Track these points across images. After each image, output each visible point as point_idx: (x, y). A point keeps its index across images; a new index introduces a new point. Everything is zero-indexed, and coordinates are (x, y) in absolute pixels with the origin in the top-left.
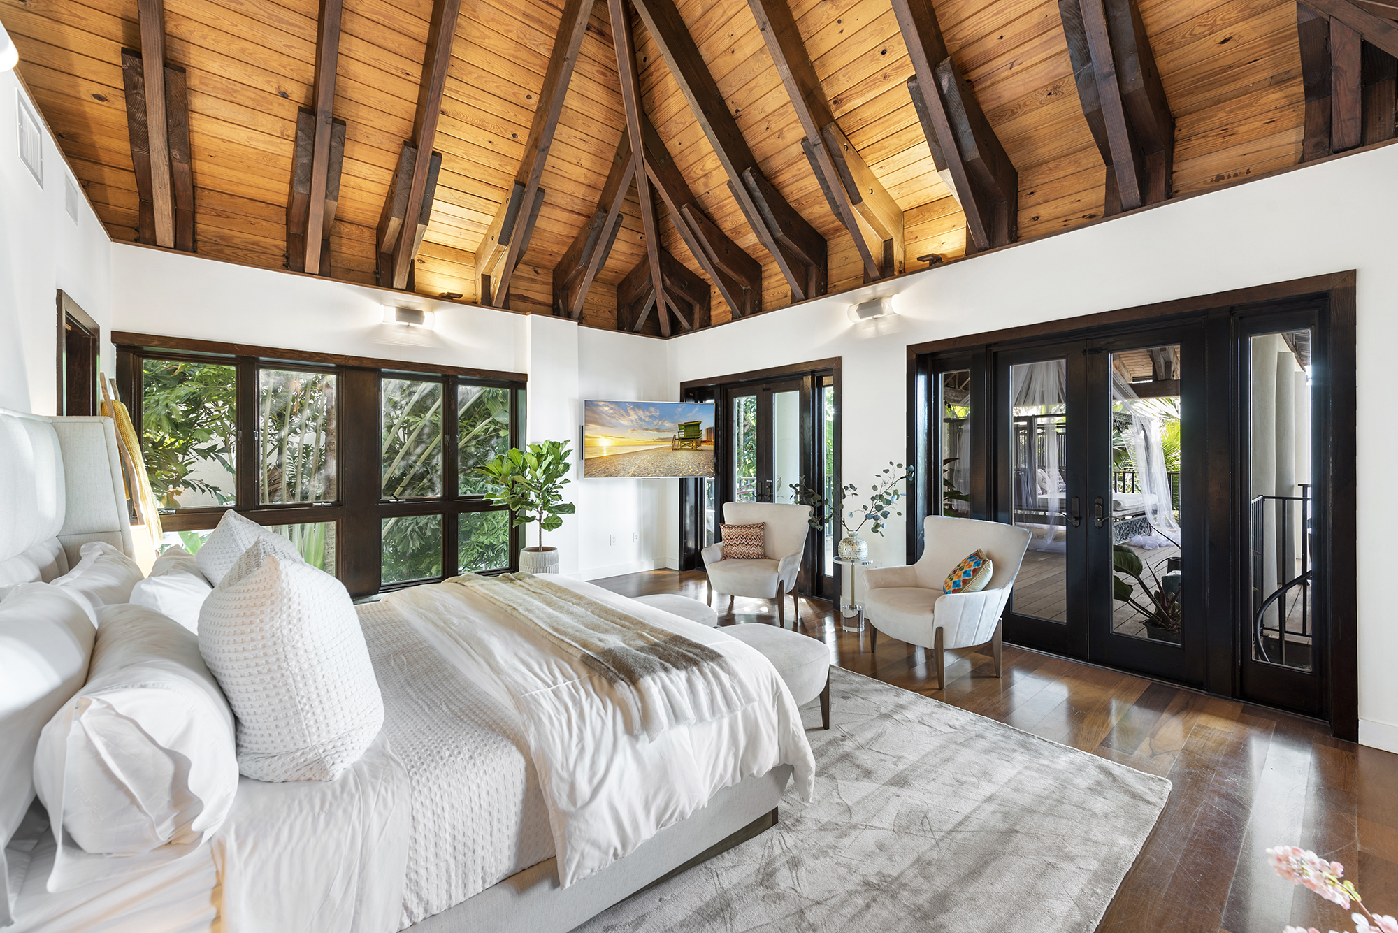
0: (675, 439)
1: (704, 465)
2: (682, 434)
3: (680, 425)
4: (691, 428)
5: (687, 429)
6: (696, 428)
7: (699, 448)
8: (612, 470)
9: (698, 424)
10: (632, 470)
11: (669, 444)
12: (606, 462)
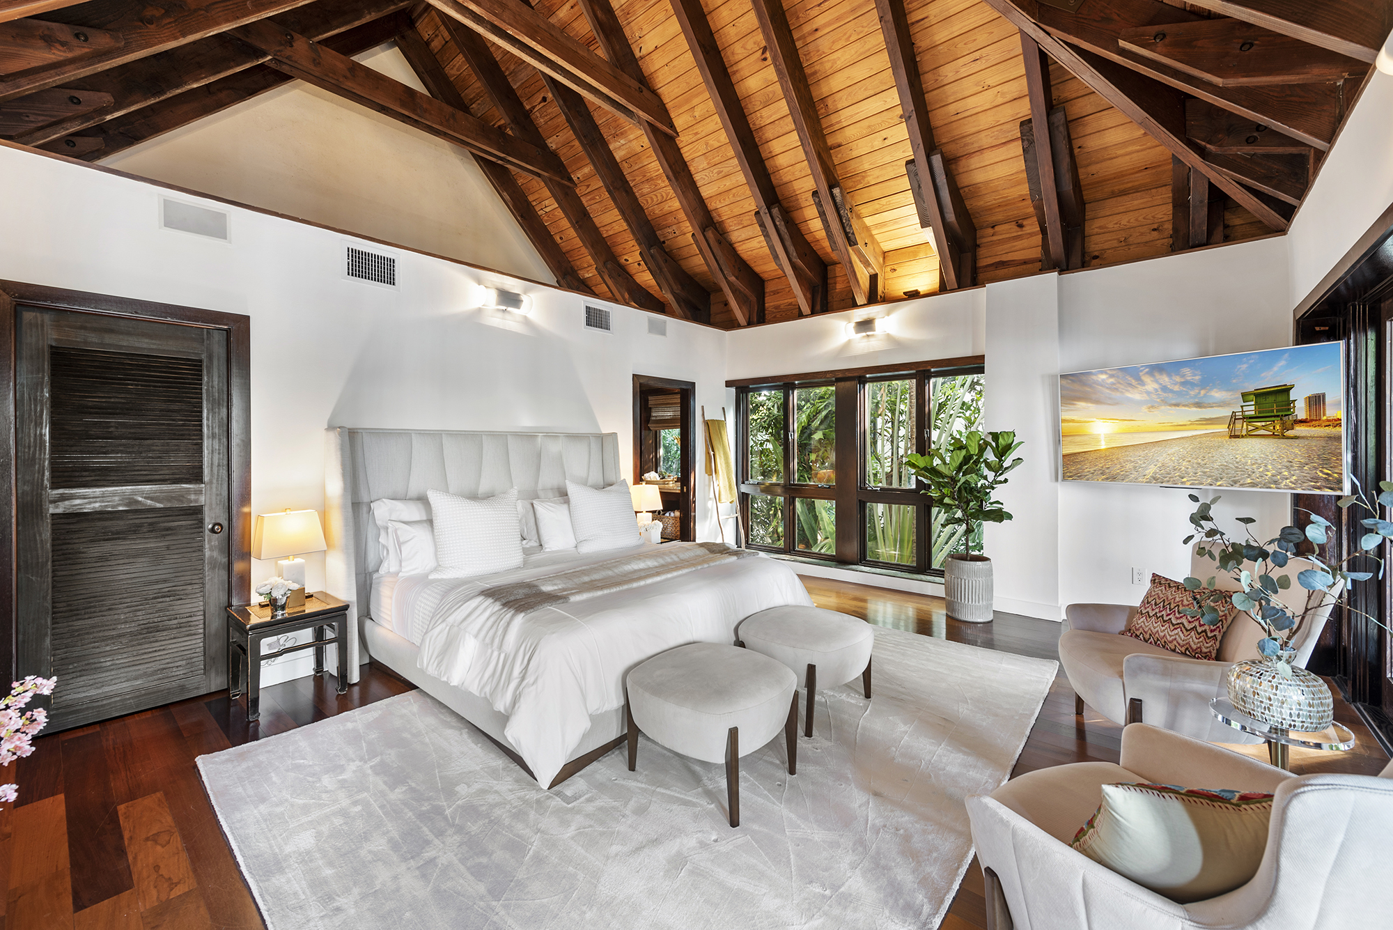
0: (1234, 418)
1: (1302, 466)
2: (1251, 410)
3: (1244, 395)
4: (1271, 399)
5: (1262, 400)
6: (1281, 398)
7: (1290, 433)
8: (1116, 470)
9: (1286, 390)
10: (1151, 470)
11: (1223, 428)
12: (1106, 458)
